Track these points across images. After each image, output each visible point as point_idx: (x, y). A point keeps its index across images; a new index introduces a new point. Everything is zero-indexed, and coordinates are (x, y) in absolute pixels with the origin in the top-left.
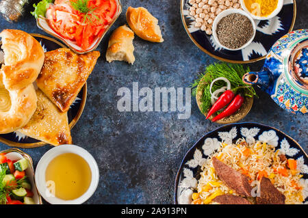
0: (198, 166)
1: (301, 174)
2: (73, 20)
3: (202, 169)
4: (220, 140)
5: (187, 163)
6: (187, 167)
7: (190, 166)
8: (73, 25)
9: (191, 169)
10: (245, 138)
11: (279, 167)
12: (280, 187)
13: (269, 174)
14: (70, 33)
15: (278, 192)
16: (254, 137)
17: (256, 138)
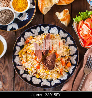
0: (44, 32)
1: (68, 71)
2: (88, 32)
3: (44, 34)
4: (59, 33)
5: (41, 26)
6: (40, 28)
7: (41, 28)
8: (87, 33)
9: (41, 29)
10: (66, 41)
11: (64, 60)
12: (56, 64)
13: (58, 57)
14: (83, 36)
15: (54, 65)
16: (69, 44)
17: (69, 45)
